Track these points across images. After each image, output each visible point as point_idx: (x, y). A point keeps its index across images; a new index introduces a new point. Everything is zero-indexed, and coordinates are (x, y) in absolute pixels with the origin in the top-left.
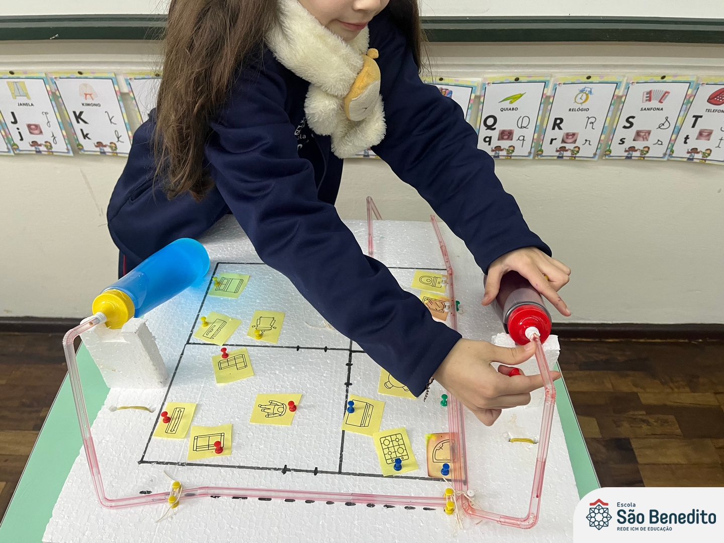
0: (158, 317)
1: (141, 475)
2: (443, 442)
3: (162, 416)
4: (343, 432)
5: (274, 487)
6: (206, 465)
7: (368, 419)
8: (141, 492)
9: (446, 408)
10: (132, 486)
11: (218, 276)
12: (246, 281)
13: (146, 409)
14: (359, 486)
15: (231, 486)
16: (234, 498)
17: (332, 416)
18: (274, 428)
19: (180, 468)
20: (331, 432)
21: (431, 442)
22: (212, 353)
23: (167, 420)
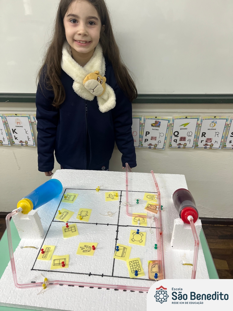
0: (41, 210)
1: (32, 275)
2: (155, 264)
3: (41, 250)
4: (114, 259)
5: (85, 281)
6: (58, 272)
7: (124, 254)
8: (32, 282)
9: (157, 250)
10: (28, 279)
11: (66, 194)
12: (76, 196)
13: (35, 248)
14: (120, 282)
15: (68, 281)
16: (69, 286)
17: (110, 252)
18: (86, 257)
19: (48, 272)
20: (109, 259)
21: (150, 264)
22: (62, 225)
23: (43, 252)
